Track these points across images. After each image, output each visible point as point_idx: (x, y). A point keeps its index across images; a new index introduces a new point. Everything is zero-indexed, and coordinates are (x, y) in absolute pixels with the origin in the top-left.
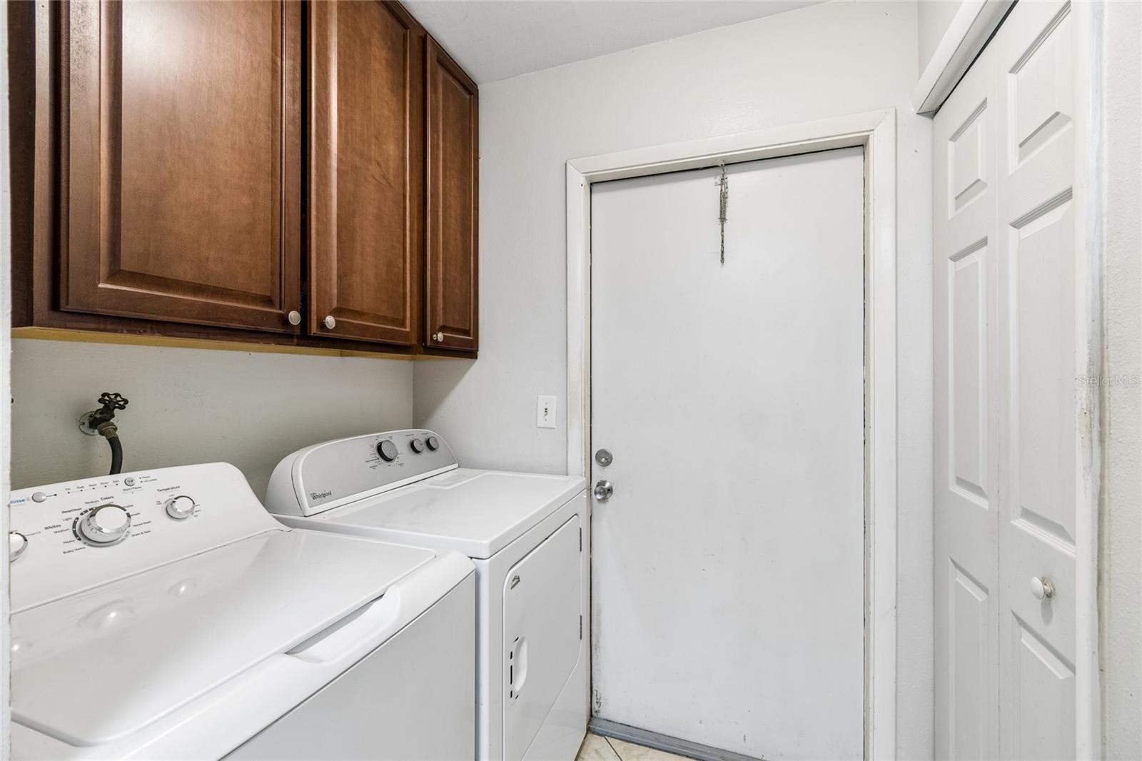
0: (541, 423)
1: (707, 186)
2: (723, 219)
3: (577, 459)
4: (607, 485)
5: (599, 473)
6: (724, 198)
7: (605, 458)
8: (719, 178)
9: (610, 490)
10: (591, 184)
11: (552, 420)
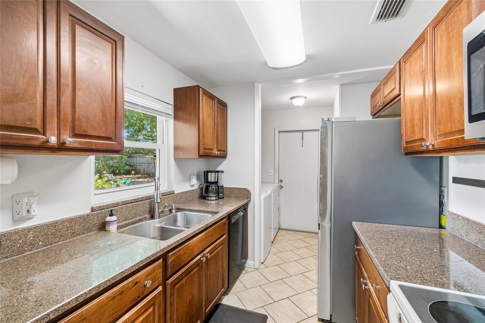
0: (270, 174)
1: (300, 134)
2: (302, 140)
3: (277, 181)
4: (282, 186)
5: (280, 184)
6: (303, 136)
7: (281, 181)
8: (302, 133)
9: (282, 187)
10: (279, 132)
11: (272, 174)
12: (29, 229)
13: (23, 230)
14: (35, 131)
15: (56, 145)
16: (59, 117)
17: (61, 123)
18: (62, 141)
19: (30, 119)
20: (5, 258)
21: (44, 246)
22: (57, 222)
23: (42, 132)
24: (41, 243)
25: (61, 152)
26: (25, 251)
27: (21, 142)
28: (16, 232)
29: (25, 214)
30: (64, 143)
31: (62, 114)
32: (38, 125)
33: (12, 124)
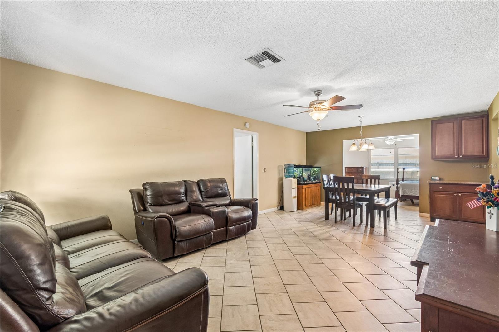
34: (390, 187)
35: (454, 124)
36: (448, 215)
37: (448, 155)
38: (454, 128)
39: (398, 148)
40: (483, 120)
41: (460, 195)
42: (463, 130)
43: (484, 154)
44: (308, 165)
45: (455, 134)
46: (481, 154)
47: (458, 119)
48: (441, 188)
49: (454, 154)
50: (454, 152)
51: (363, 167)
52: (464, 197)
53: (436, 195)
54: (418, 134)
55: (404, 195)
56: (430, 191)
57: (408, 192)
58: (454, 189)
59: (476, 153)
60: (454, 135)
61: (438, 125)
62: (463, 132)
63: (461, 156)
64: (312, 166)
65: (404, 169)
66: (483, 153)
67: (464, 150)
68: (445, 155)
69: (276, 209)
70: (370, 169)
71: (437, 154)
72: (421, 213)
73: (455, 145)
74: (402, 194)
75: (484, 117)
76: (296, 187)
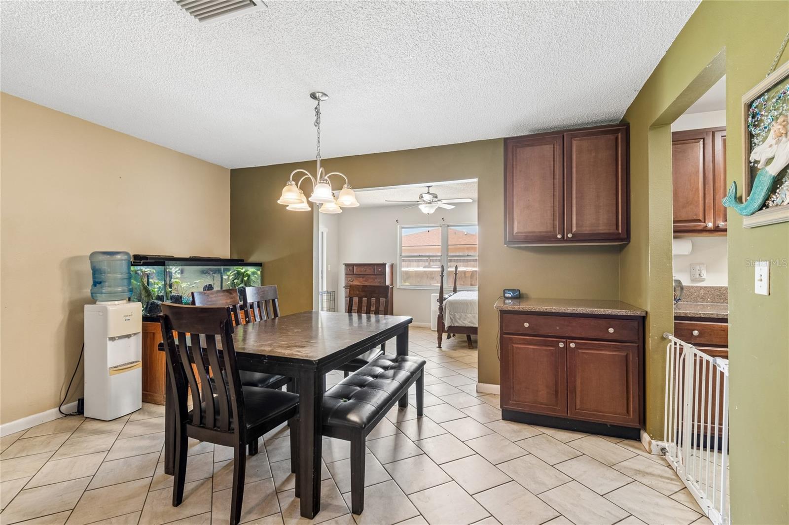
12: (701, 288)
13: (697, 287)
14: (699, 221)
15: (712, 228)
16: (714, 210)
17: (716, 213)
18: (717, 225)
19: (696, 215)
20: (687, 301)
21: (712, 302)
22: (722, 287)
23: (703, 221)
24: (709, 299)
25: (717, 233)
26: (699, 302)
27: (691, 228)
28: (693, 287)
29: (698, 276)
30: (718, 226)
31: (717, 206)
32: (701, 218)
33: (686, 219)
34: (410, 321)
35: (554, 147)
36: (541, 404)
37: (540, 232)
38: (554, 161)
39: (448, 226)
40: (617, 139)
41: (572, 345)
42: (574, 165)
43: (620, 232)
44: (235, 257)
45: (556, 177)
46: (612, 230)
47: (563, 136)
48: (526, 325)
49: (555, 231)
50: (554, 227)
51: (384, 265)
52: (580, 351)
53: (517, 346)
54: (476, 180)
55: (453, 325)
56: (502, 333)
57: (459, 319)
58: (557, 329)
59: (602, 229)
60: (554, 179)
61: (518, 150)
62: (574, 170)
63: (570, 235)
64: (243, 260)
65: (456, 267)
66: (617, 228)
67: (577, 219)
68: (534, 232)
69: (53, 413)
70: (401, 266)
71: (516, 230)
72: (481, 384)
73: (556, 204)
74: (450, 325)
75: (617, 131)
76: (139, 329)
